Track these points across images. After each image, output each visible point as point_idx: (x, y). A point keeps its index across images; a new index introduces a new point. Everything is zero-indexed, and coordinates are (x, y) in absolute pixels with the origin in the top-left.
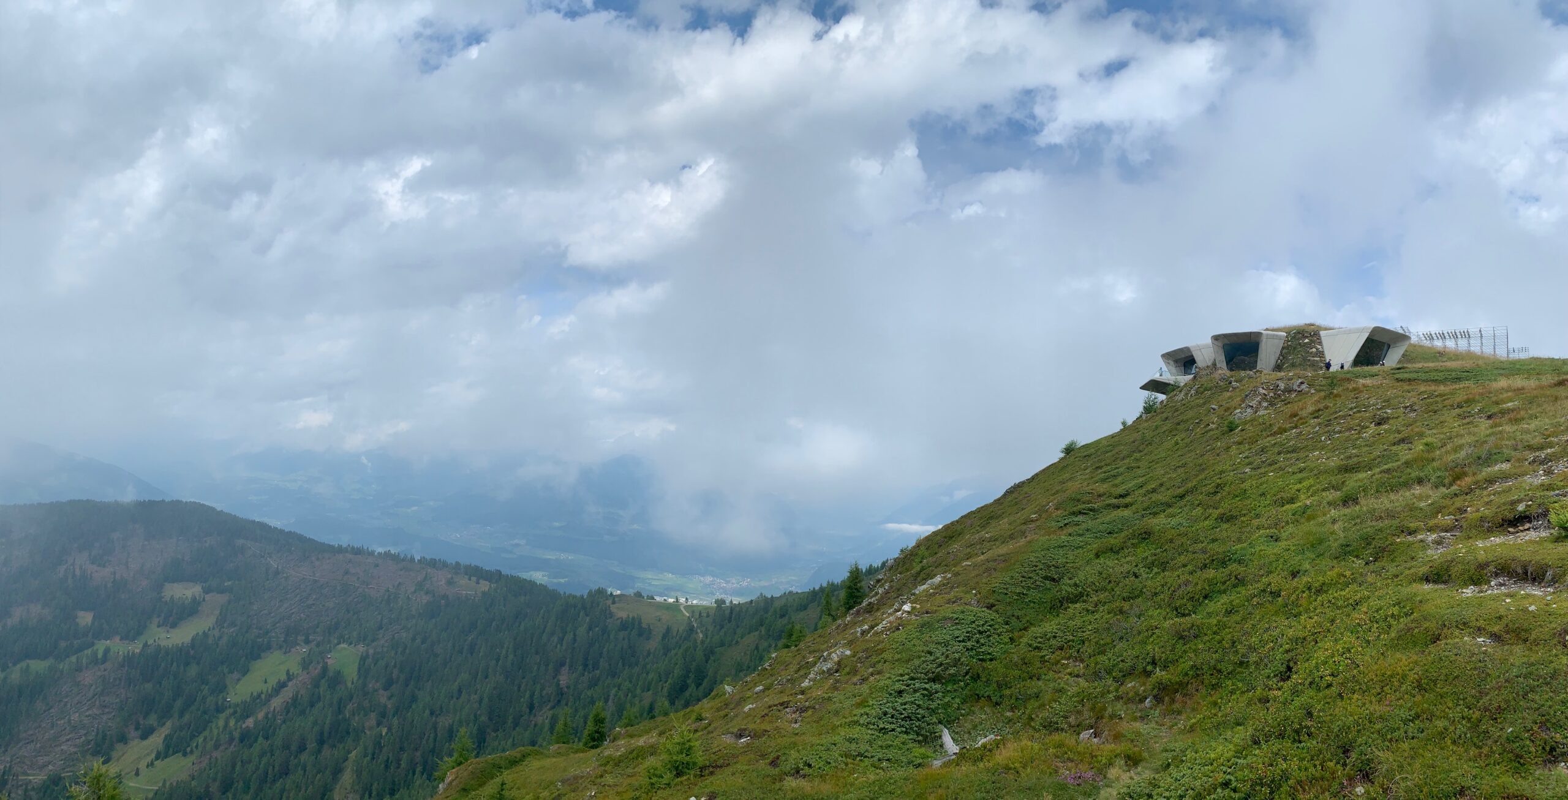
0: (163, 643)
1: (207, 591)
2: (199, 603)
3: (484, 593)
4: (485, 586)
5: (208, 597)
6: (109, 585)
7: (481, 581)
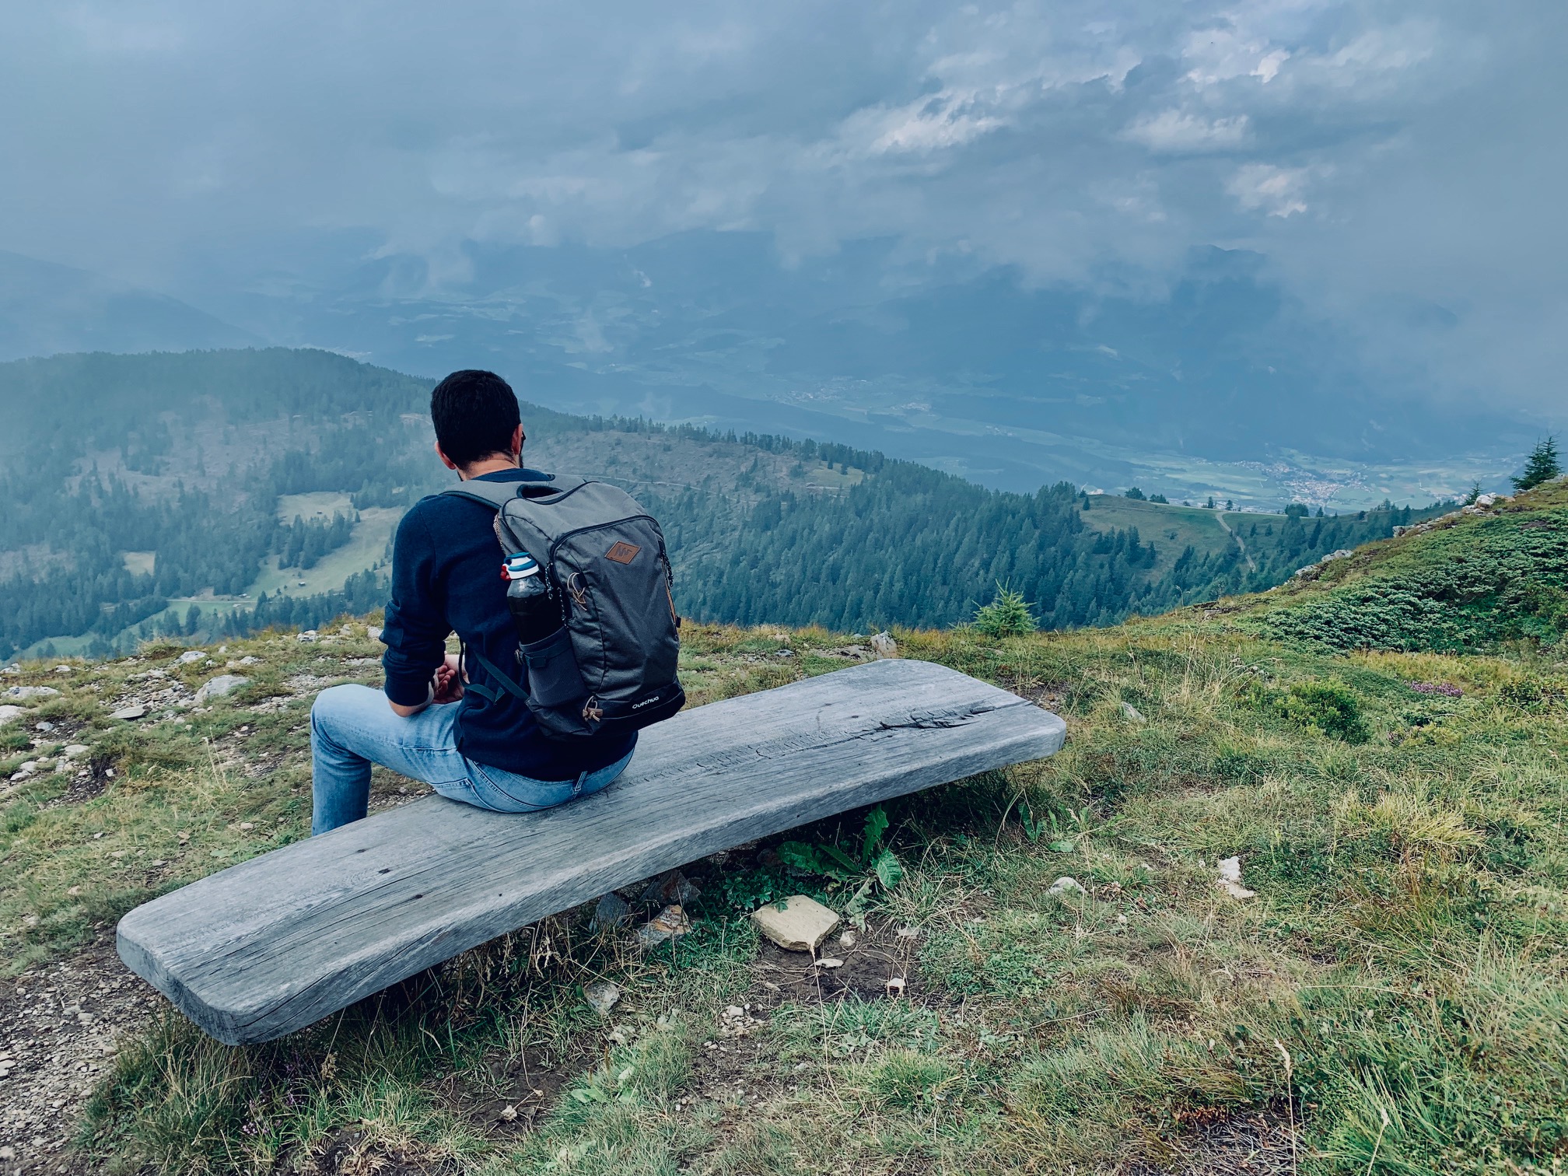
0: (296, 594)
1: (363, 504)
2: (350, 527)
3: (854, 489)
4: (855, 477)
5: (365, 515)
6: (175, 505)
7: (850, 470)
